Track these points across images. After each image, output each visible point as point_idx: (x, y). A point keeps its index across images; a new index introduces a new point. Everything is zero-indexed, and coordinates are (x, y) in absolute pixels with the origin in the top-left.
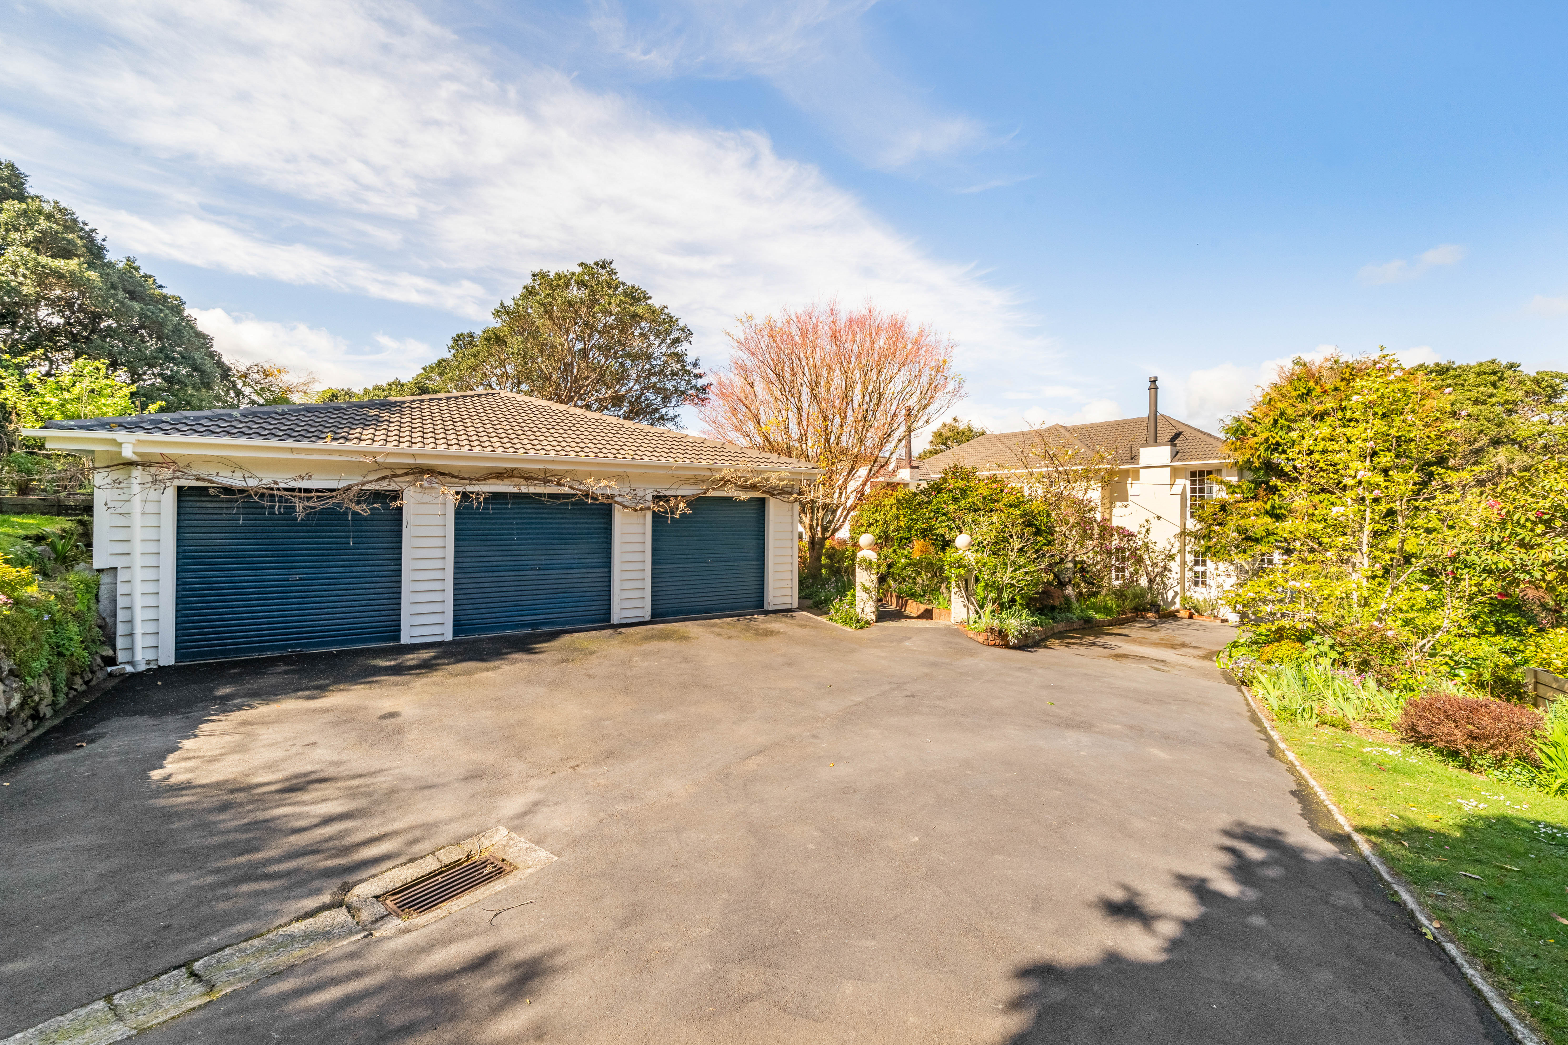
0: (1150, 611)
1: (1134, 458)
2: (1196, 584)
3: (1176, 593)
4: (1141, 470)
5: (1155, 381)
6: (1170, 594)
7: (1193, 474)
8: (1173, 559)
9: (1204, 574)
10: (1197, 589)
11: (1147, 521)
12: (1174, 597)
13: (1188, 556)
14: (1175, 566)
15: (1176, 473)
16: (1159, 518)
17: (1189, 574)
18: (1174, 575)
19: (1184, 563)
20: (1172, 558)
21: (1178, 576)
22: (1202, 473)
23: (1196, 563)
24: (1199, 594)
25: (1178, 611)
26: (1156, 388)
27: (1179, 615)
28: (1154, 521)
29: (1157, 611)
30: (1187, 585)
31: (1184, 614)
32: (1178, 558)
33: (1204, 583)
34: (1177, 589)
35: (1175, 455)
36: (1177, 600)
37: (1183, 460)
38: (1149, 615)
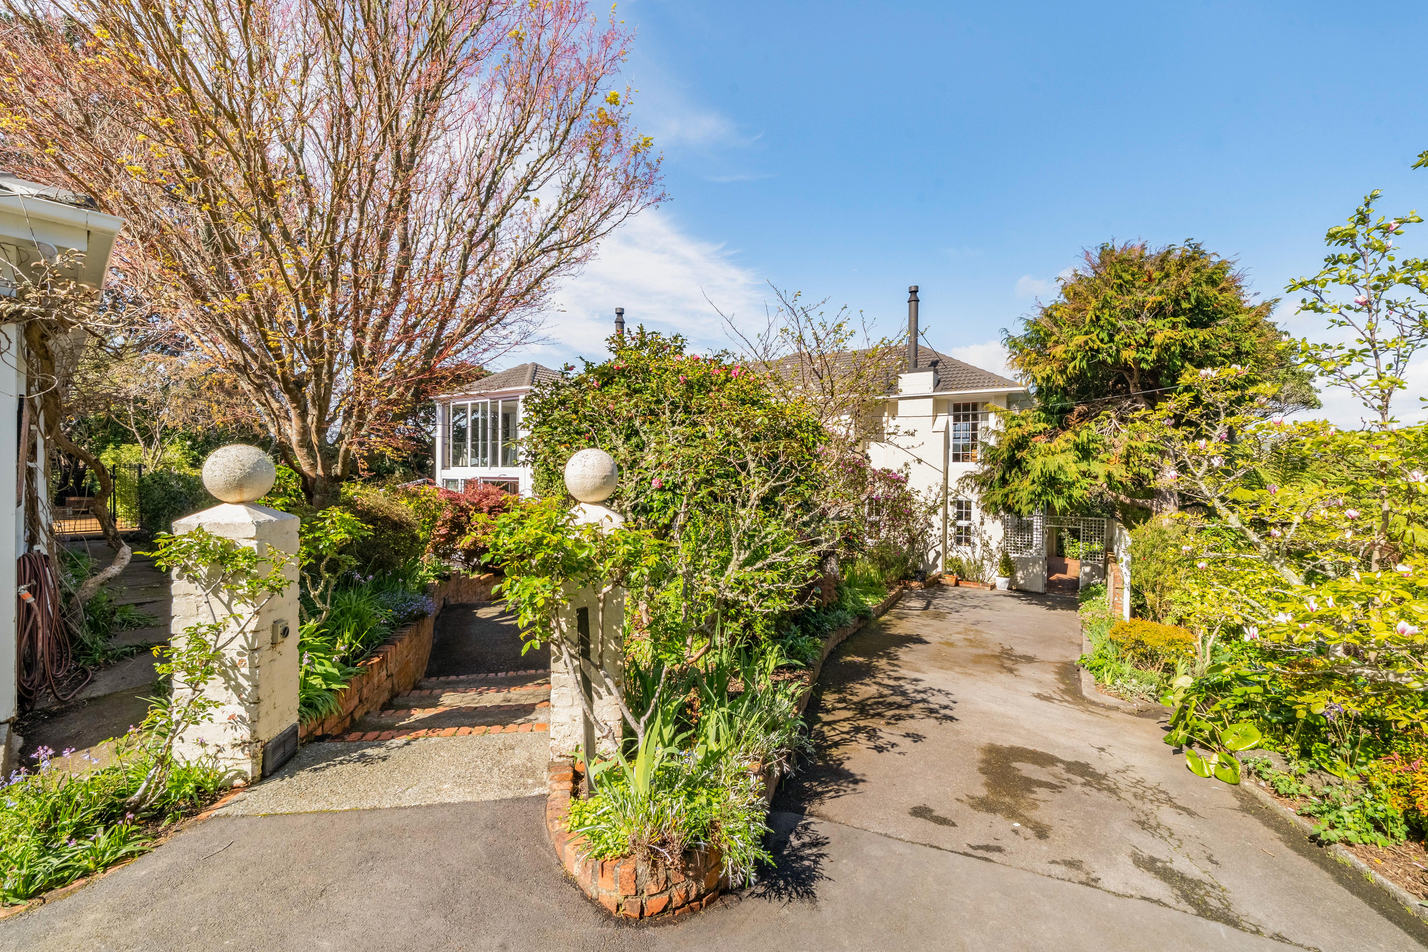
0: (914, 578)
1: (891, 387)
2: (959, 541)
3: (938, 554)
4: (901, 403)
5: (916, 292)
6: (932, 555)
7: (957, 407)
8: (935, 512)
9: (967, 529)
10: (959, 548)
11: (906, 465)
12: (936, 559)
13: (950, 507)
14: (936, 520)
15: (939, 405)
16: (920, 461)
17: (951, 530)
18: (935, 531)
19: (946, 516)
20: (933, 510)
21: (941, 532)
22: (966, 407)
23: (959, 517)
24: (964, 553)
25: (940, 576)
26: (917, 301)
27: (943, 581)
28: (914, 465)
29: (923, 580)
30: (949, 542)
31: (949, 580)
32: (940, 511)
33: (968, 541)
34: (940, 548)
35: (937, 383)
36: (940, 562)
37: (946, 389)
38: (914, 584)
